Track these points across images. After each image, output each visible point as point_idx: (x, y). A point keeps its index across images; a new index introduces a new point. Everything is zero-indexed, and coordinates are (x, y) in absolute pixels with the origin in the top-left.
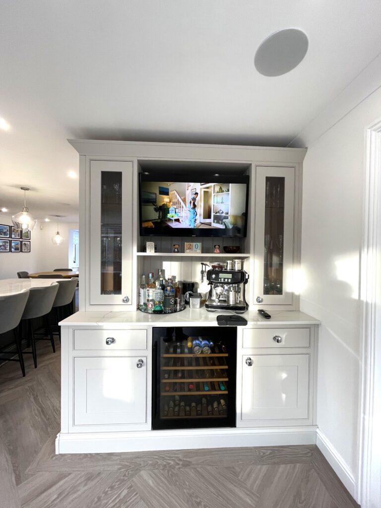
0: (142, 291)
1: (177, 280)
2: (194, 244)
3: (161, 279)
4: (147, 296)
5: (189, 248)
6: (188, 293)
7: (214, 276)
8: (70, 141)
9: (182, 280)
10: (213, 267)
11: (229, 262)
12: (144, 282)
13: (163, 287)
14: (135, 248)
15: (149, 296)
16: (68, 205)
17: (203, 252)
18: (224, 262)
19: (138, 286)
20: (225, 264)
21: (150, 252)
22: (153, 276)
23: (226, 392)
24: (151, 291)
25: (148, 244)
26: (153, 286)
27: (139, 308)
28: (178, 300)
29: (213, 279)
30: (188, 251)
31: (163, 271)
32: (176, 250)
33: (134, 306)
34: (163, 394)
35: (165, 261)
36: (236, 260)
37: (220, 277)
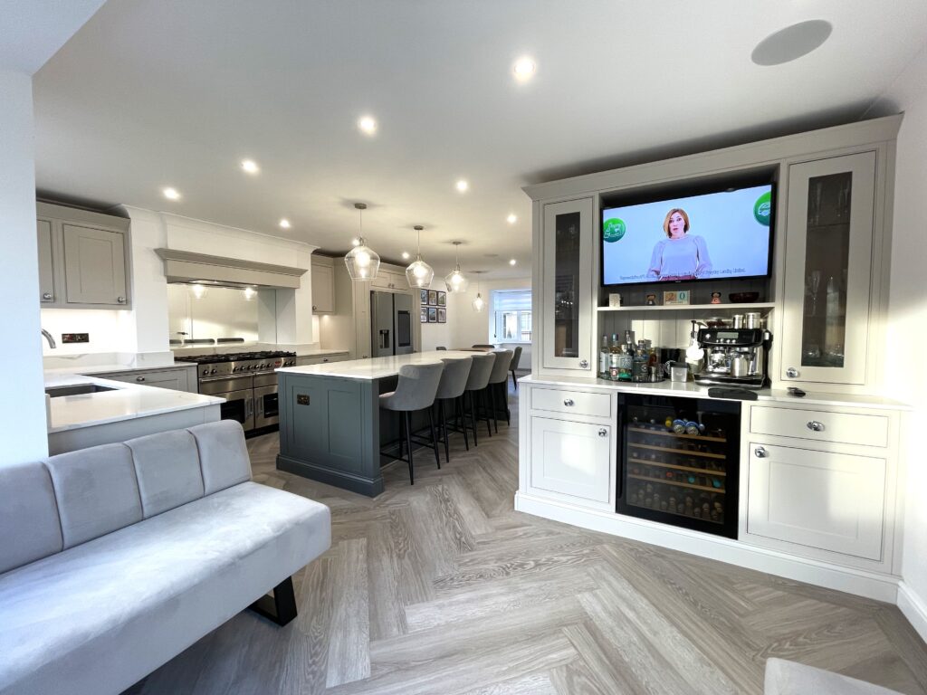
0: (603, 356)
1: (653, 346)
2: (678, 293)
3: (629, 342)
4: (610, 364)
5: (670, 300)
6: (668, 363)
7: (708, 336)
8: (524, 189)
9: (661, 346)
10: (710, 324)
11: (737, 316)
12: (606, 346)
13: (631, 352)
14: (595, 302)
15: (612, 362)
16: (496, 255)
17: (691, 303)
18: (729, 318)
19: (598, 348)
20: (731, 321)
21: (614, 306)
22: (617, 339)
23: (723, 491)
24: (615, 358)
25: (611, 296)
26: (618, 351)
27: (600, 375)
28: (653, 369)
29: (708, 341)
30: (669, 303)
31: (632, 334)
32: (651, 303)
33: (594, 374)
34: (629, 476)
35: (635, 319)
36: (751, 314)
37: (718, 337)
